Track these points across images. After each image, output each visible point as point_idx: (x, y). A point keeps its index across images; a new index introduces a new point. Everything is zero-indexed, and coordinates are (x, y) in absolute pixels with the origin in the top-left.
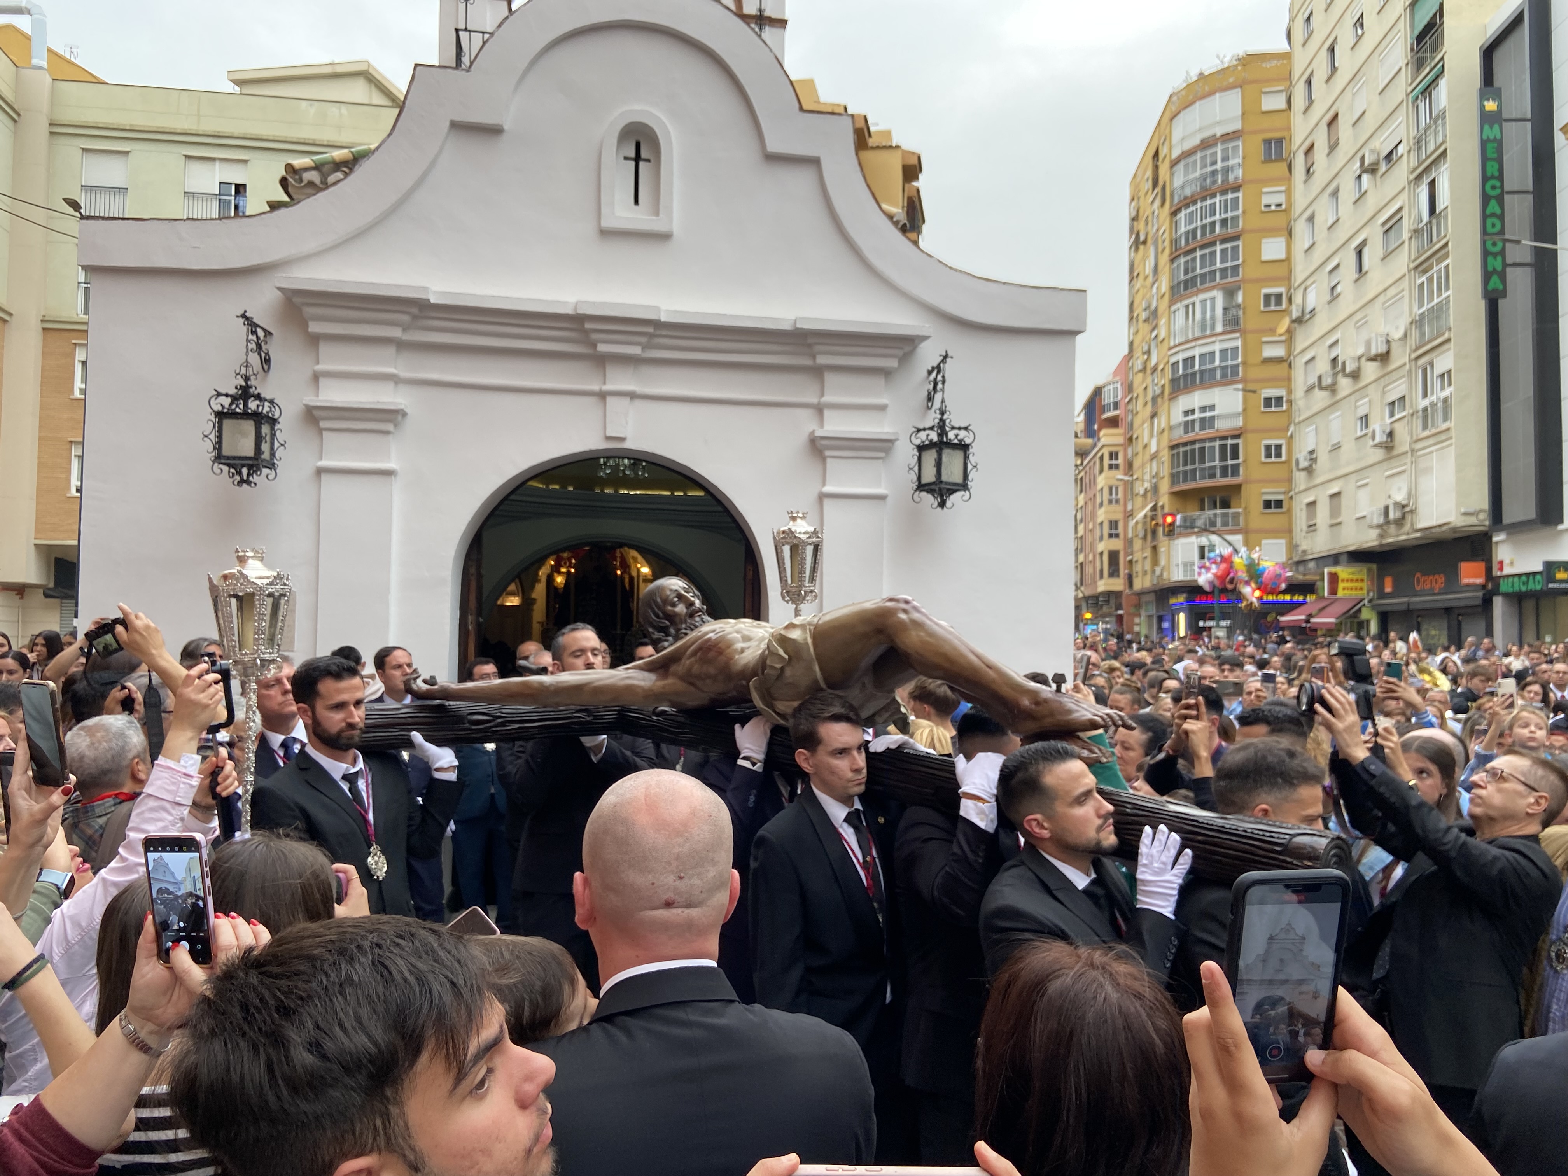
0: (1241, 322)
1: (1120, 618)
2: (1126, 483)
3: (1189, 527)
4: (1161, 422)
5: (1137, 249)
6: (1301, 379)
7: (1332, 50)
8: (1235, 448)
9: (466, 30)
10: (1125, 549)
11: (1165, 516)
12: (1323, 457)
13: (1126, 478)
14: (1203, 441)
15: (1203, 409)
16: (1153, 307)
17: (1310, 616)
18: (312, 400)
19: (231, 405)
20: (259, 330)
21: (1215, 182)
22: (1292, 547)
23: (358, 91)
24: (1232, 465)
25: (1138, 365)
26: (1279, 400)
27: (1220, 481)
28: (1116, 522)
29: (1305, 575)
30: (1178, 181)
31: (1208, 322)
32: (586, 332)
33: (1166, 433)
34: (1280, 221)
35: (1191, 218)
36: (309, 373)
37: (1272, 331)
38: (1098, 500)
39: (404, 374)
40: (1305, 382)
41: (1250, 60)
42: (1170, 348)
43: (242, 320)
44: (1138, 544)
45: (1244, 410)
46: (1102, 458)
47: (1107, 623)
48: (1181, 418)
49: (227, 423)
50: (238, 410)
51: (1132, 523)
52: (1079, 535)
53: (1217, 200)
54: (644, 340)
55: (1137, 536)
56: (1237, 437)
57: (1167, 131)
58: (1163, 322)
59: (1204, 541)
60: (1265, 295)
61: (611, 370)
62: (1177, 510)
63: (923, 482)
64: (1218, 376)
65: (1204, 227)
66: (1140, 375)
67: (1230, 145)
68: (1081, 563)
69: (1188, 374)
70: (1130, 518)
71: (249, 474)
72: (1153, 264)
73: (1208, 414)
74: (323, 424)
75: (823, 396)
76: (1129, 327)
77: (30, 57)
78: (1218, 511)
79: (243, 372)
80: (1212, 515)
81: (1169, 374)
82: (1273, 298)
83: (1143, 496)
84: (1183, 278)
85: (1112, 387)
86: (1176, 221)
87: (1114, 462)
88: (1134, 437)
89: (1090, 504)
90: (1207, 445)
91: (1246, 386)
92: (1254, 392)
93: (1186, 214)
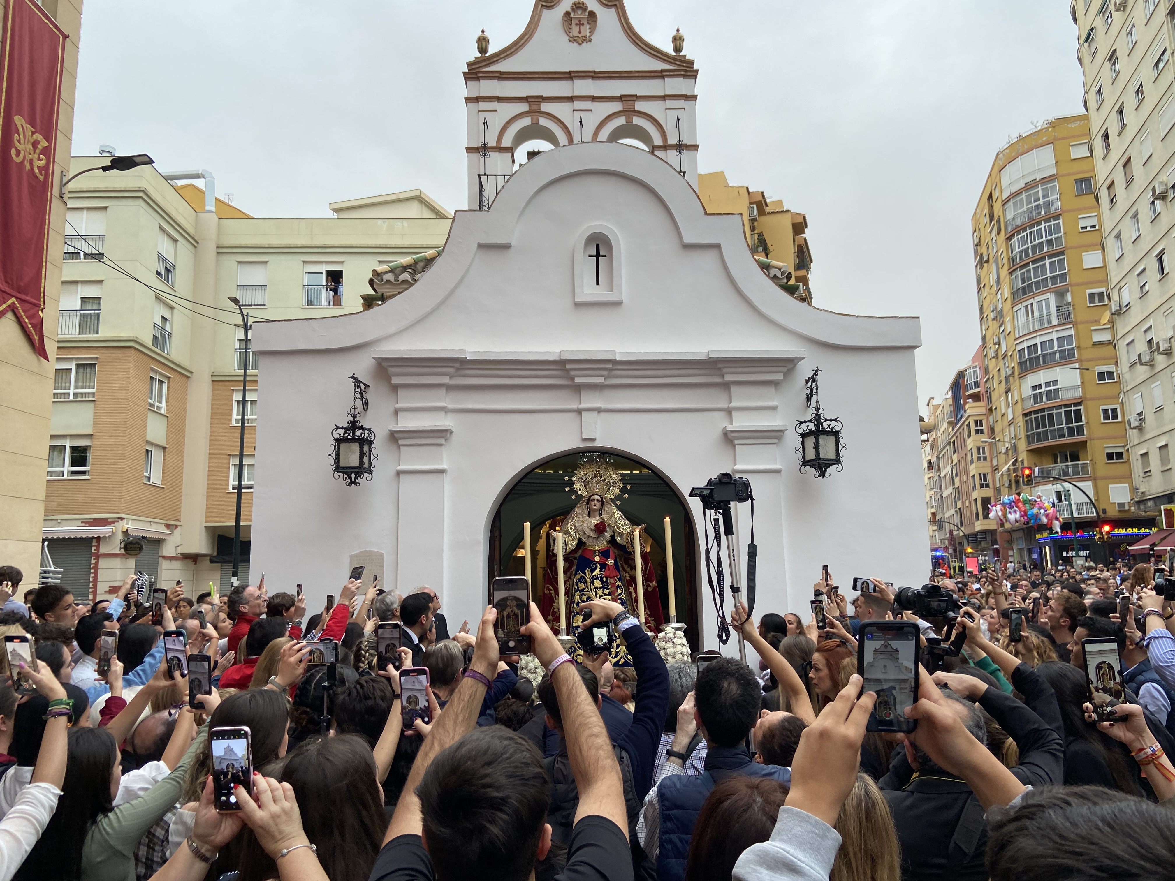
0: (1072, 316)
1: (996, 551)
2: (991, 444)
3: (1046, 477)
4: (1015, 395)
5: (982, 267)
6: (1125, 357)
7: (1120, 112)
8: (1078, 413)
9: (485, 175)
10: (995, 496)
11: (1023, 470)
12: (1149, 416)
13: (990, 440)
14: (1051, 408)
15: (1048, 384)
16: (999, 309)
17: (1154, 545)
18: (394, 427)
19: (344, 434)
20: (361, 385)
21: (1040, 213)
22: (1134, 490)
23: (414, 210)
24: (1077, 426)
25: (991, 353)
26: (1110, 374)
27: (1067, 440)
28: (986, 475)
29: (1146, 512)
30: (1009, 216)
31: (1045, 318)
32: (568, 371)
33: (1019, 404)
34: (1094, 238)
35: (1022, 241)
36: (392, 410)
37: (1097, 322)
38: (969, 459)
39: (451, 406)
40: (1129, 360)
41: (1057, 123)
42: (1016, 339)
43: (351, 380)
44: (1005, 491)
45: (1082, 383)
46: (969, 425)
47: (985, 556)
48: (1031, 392)
49: (343, 446)
50: (349, 437)
51: (998, 475)
52: (956, 486)
53: (1043, 226)
54: (605, 373)
55: (1003, 485)
56: (1079, 404)
57: (998, 179)
58: (1008, 319)
59: (1059, 487)
60: (1089, 294)
61: (584, 395)
62: (1035, 464)
63: (807, 459)
64: (1058, 358)
65: (1034, 247)
66: (994, 360)
67: (1049, 186)
68: (960, 509)
69: (1032, 358)
70: (997, 471)
71: (356, 478)
72: (995, 277)
73: (1052, 388)
74: (401, 442)
75: (731, 402)
76: (981, 325)
77: (204, 205)
78: (1069, 463)
79: (352, 412)
80: (1064, 467)
81: (1017, 359)
82: (1096, 297)
83: (1005, 453)
84: (1021, 286)
85: (972, 370)
86: (1011, 244)
87: (979, 428)
88: (994, 408)
89: (962, 461)
90: (1054, 412)
91: (1082, 366)
92: (1088, 369)
93: (1018, 239)
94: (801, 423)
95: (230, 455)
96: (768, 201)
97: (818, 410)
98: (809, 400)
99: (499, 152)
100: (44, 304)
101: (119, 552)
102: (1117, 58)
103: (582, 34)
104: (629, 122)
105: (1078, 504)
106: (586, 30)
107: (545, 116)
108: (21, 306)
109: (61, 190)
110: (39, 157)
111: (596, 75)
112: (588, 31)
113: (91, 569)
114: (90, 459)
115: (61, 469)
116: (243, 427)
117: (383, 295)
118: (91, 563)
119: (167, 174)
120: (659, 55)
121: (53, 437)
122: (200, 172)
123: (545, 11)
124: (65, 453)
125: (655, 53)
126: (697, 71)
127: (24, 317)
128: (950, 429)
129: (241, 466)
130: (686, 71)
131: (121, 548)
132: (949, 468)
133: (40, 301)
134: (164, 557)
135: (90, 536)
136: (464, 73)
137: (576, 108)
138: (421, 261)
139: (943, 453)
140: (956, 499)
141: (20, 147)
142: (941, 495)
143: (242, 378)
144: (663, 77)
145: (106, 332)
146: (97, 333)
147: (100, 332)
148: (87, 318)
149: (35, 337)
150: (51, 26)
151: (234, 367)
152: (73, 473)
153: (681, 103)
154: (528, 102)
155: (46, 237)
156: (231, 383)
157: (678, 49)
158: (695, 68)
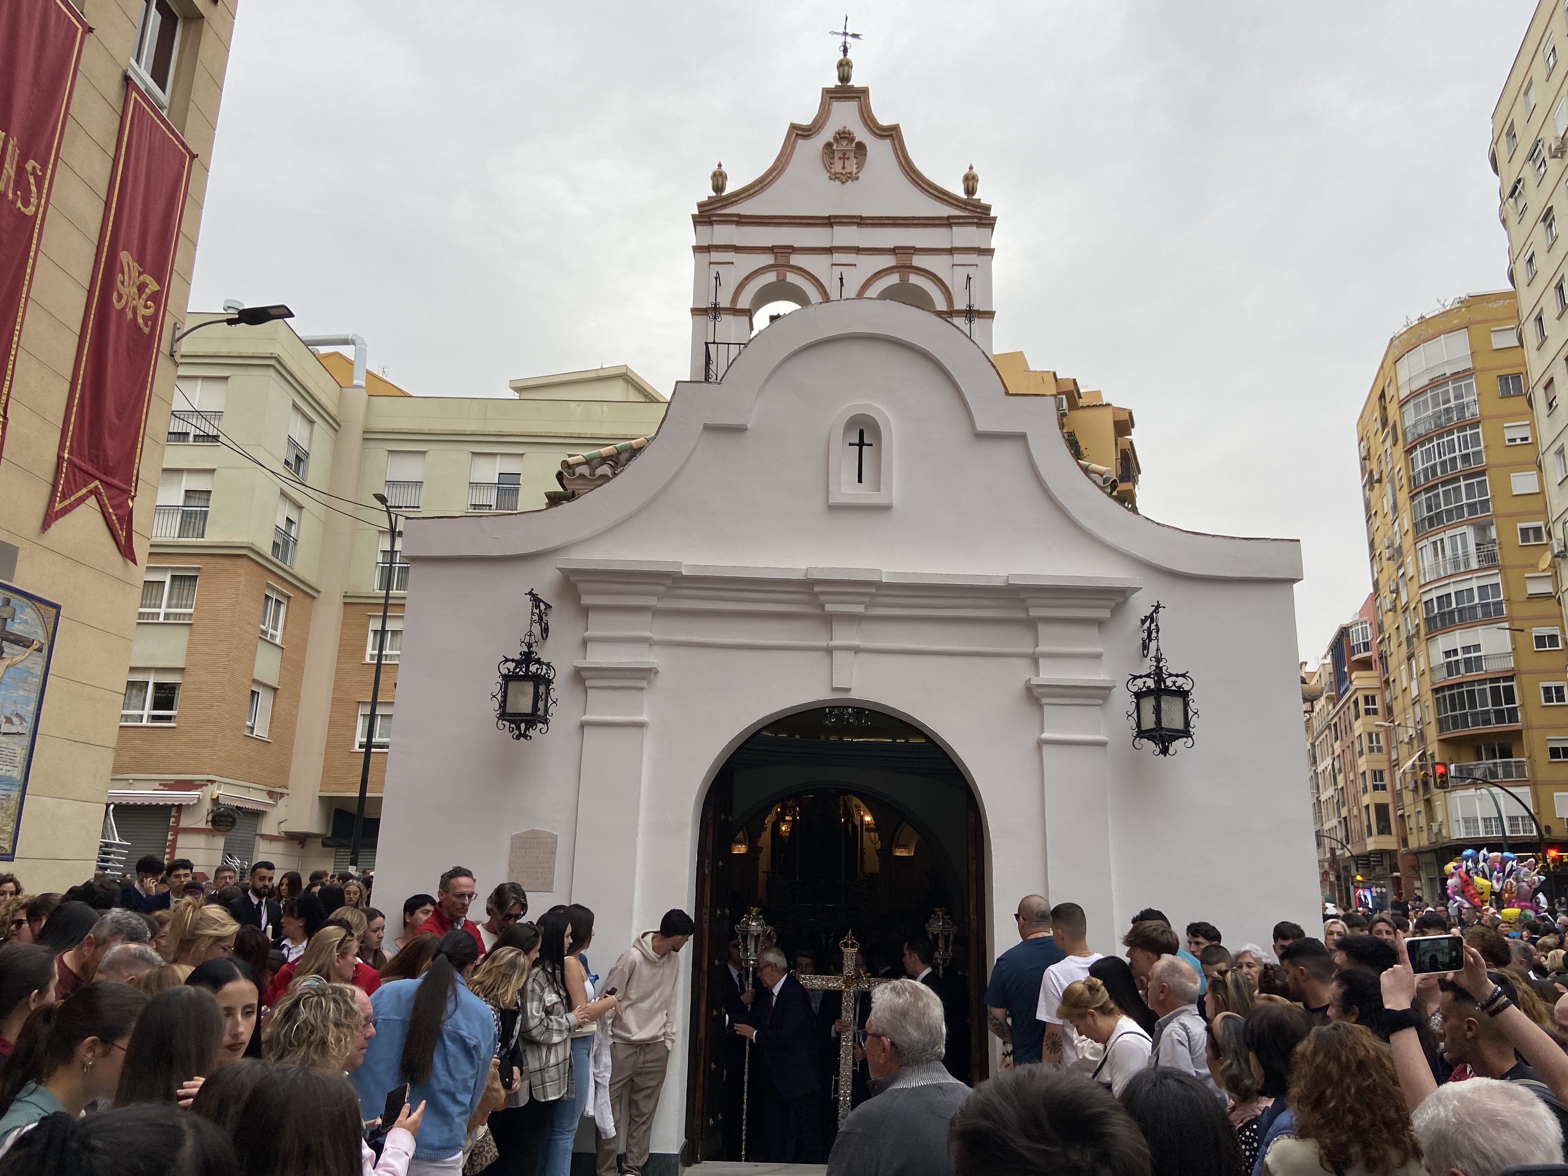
0: (1498, 557)
1: (1397, 881)
2: (1387, 729)
3: (1467, 779)
4: (1420, 663)
5: (1372, 489)
8: (1509, 691)
9: (714, 343)
10: (1394, 802)
11: (1433, 767)
13: (1387, 724)
14: (1469, 683)
15: (1466, 649)
16: (1396, 545)
18: (581, 663)
19: (515, 669)
20: (541, 604)
21: (1450, 419)
23: (617, 391)
24: (1508, 709)
25: (1387, 605)
26: (1553, 639)
27: (1494, 727)
28: (1381, 772)
30: (1410, 420)
31: (1461, 558)
32: (816, 595)
33: (1427, 676)
34: (1527, 454)
35: (1427, 456)
36: (579, 640)
37: (1534, 566)
38: (1358, 749)
39: (657, 637)
41: (1473, 302)
42: (1421, 587)
43: (529, 597)
44: (1408, 797)
45: (1514, 649)
46: (1356, 703)
47: (1382, 886)
48: (1442, 660)
49: (512, 685)
50: (521, 673)
51: (1398, 774)
52: (1340, 786)
53: (1455, 436)
54: (867, 599)
55: (1406, 788)
56: (1511, 678)
57: (1392, 374)
58: (1409, 559)
59: (1484, 793)
60: (1521, 529)
61: (837, 629)
62: (1450, 759)
63: (1143, 729)
64: (1480, 615)
65: (1443, 464)
66: (1390, 613)
67: (1463, 383)
68: (1345, 818)
69: (1444, 613)
70: (1396, 768)
71: (527, 729)
72: (1391, 502)
73: (1473, 655)
74: (588, 683)
75: (1037, 646)
76: (1372, 566)
77: (351, 377)
78: (1498, 761)
79: (527, 640)
80: (1491, 765)
81: (1422, 613)
82: (1531, 533)
83: (1408, 743)
84: (1426, 515)
85: (1360, 627)
86: (1412, 459)
87: (1371, 707)
88: (1391, 679)
89: (1347, 752)
90: (1476, 688)
91: (1513, 625)
92: (1522, 631)
93: (1422, 452)
94: (1135, 678)
95: (359, 702)
96: (1082, 391)
97: (1158, 660)
98: (1145, 647)
99: (734, 315)
100: (136, 490)
101: (204, 826)
102: (1553, 219)
103: (847, 170)
104: (904, 280)
105: (1511, 818)
106: (851, 166)
107: (795, 271)
108: (106, 492)
109: (172, 346)
110: (146, 304)
111: (862, 222)
112: (855, 167)
113: (166, 847)
114: (178, 702)
115: (140, 712)
116: (379, 665)
117: (573, 492)
118: (166, 840)
119: (308, 339)
120: (945, 197)
121: (133, 670)
122: (350, 337)
123: (801, 142)
124: (146, 692)
125: (940, 195)
126: (995, 218)
127: (108, 506)
128: (1331, 707)
129: (372, 717)
130: (980, 218)
131: (207, 822)
132: (1329, 761)
133: (131, 486)
134: (263, 836)
135: (169, 803)
136: (694, 216)
137: (835, 262)
138: (626, 450)
139: (1320, 739)
140: (1339, 805)
141: (123, 290)
142: (1317, 798)
143: (383, 601)
144: (950, 225)
145: (214, 535)
146: (203, 537)
147: (205, 536)
148: (191, 518)
149: (120, 532)
150: (177, 143)
151: (373, 587)
152: (155, 718)
153: (973, 258)
154: (774, 253)
155: (146, 405)
156: (368, 607)
157: (970, 191)
158: (992, 214)
